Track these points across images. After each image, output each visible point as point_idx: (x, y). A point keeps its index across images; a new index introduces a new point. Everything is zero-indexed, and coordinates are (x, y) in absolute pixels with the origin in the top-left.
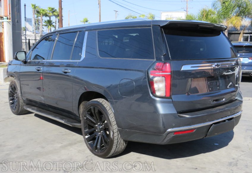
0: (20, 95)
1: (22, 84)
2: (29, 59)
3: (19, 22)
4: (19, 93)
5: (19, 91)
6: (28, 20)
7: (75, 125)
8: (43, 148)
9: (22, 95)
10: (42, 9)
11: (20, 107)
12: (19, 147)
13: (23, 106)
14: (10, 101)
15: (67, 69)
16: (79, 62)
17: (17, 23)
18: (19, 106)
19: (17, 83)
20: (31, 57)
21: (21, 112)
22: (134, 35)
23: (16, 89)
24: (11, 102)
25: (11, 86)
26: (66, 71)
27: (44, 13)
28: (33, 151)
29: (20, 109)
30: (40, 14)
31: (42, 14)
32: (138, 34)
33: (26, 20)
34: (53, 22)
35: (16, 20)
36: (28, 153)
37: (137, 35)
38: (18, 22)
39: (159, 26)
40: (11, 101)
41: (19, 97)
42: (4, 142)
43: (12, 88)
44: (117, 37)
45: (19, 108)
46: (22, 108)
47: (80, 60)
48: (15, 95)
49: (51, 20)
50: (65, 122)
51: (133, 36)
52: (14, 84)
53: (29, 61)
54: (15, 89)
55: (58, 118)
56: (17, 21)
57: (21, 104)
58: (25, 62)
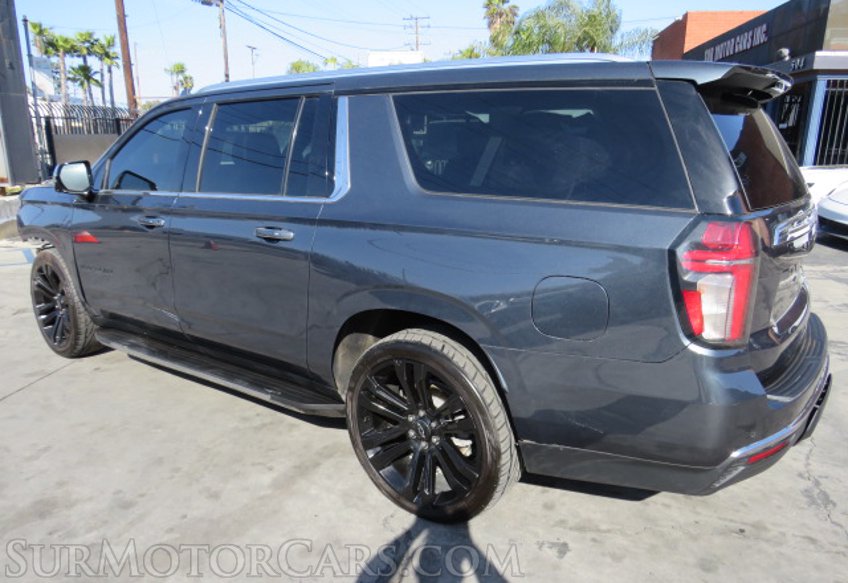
0: (77, 299)
1: (83, 267)
2: (102, 188)
3: (15, 66)
4: (75, 294)
5: (71, 286)
6: (37, 63)
7: (314, 411)
8: (215, 496)
9: (85, 303)
10: (61, 37)
11: (82, 337)
12: (127, 505)
13: (89, 331)
14: (41, 314)
15: (280, 229)
16: (325, 204)
17: (10, 72)
18: (77, 334)
19: (61, 261)
20: (108, 182)
21: (83, 349)
22: (576, 113)
23: (61, 278)
24: (44, 320)
25: (40, 270)
26: (277, 234)
27: (68, 46)
28: (185, 517)
29: (81, 342)
30: (57, 50)
31: (61, 50)
32: (591, 112)
33: (34, 63)
34: (96, 73)
35: (7, 62)
36: (171, 530)
37: (589, 114)
38: (12, 66)
39: (693, 82)
40: (43, 317)
41: (73, 307)
42: (61, 484)
43: (44, 277)
44: (485, 118)
45: (76, 339)
46: (86, 337)
47: (327, 196)
48: (56, 298)
49: (89, 64)
50: (272, 398)
51: (570, 117)
52: (49, 264)
53: (102, 192)
54: (58, 281)
55: (240, 384)
56: (11, 64)
57: (82, 327)
58: (90, 199)
